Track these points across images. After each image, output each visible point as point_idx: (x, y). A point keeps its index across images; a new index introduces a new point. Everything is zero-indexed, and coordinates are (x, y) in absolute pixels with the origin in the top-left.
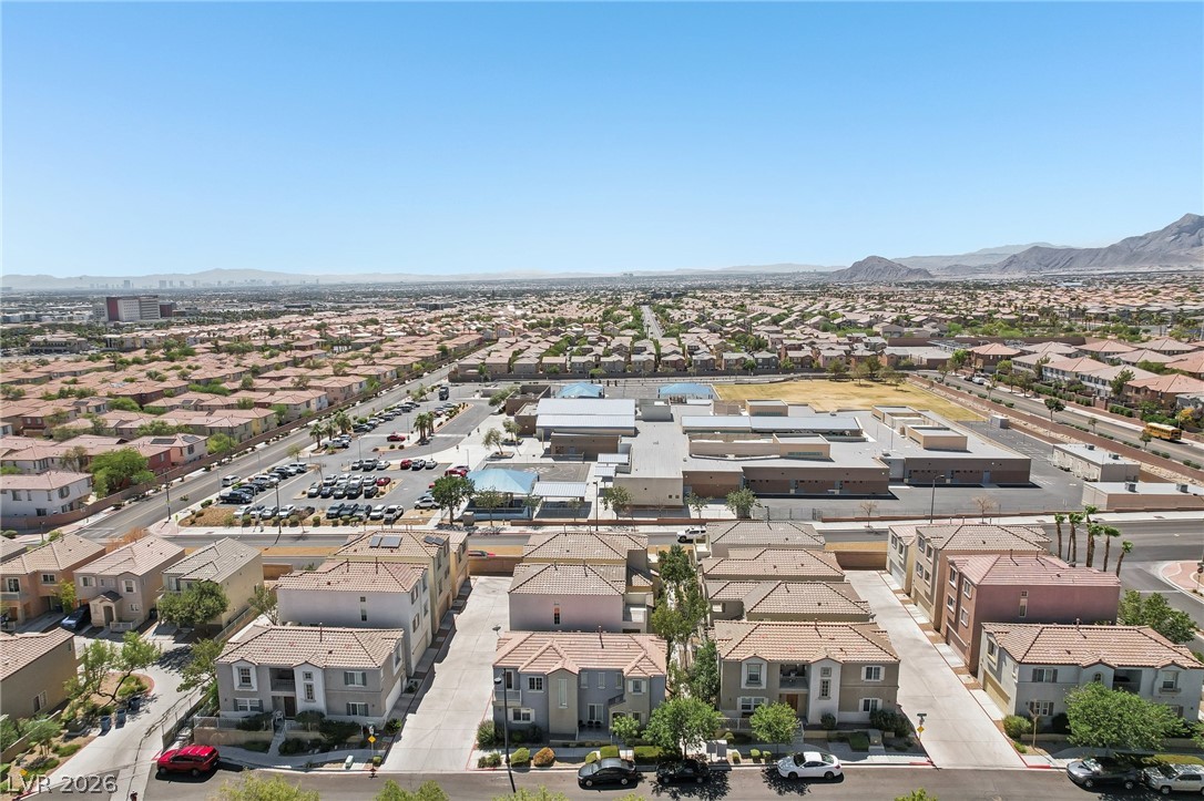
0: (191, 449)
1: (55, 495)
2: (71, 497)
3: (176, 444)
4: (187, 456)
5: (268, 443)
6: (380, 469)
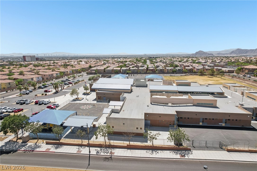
5: (7, 92)
6: (27, 104)
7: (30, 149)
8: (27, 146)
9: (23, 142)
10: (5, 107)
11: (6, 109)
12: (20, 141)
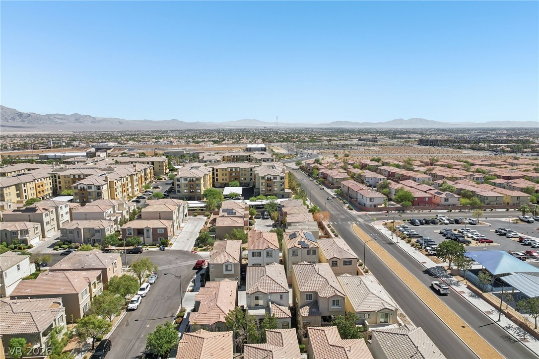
0: (446, 200)
1: (368, 200)
2: (375, 203)
3: (441, 196)
4: (443, 202)
5: (508, 210)
6: (508, 237)
7: (449, 283)
8: (450, 279)
9: (450, 274)
10: (474, 231)
11: (473, 234)
12: (449, 272)
